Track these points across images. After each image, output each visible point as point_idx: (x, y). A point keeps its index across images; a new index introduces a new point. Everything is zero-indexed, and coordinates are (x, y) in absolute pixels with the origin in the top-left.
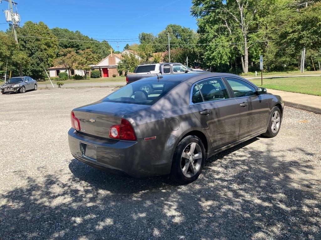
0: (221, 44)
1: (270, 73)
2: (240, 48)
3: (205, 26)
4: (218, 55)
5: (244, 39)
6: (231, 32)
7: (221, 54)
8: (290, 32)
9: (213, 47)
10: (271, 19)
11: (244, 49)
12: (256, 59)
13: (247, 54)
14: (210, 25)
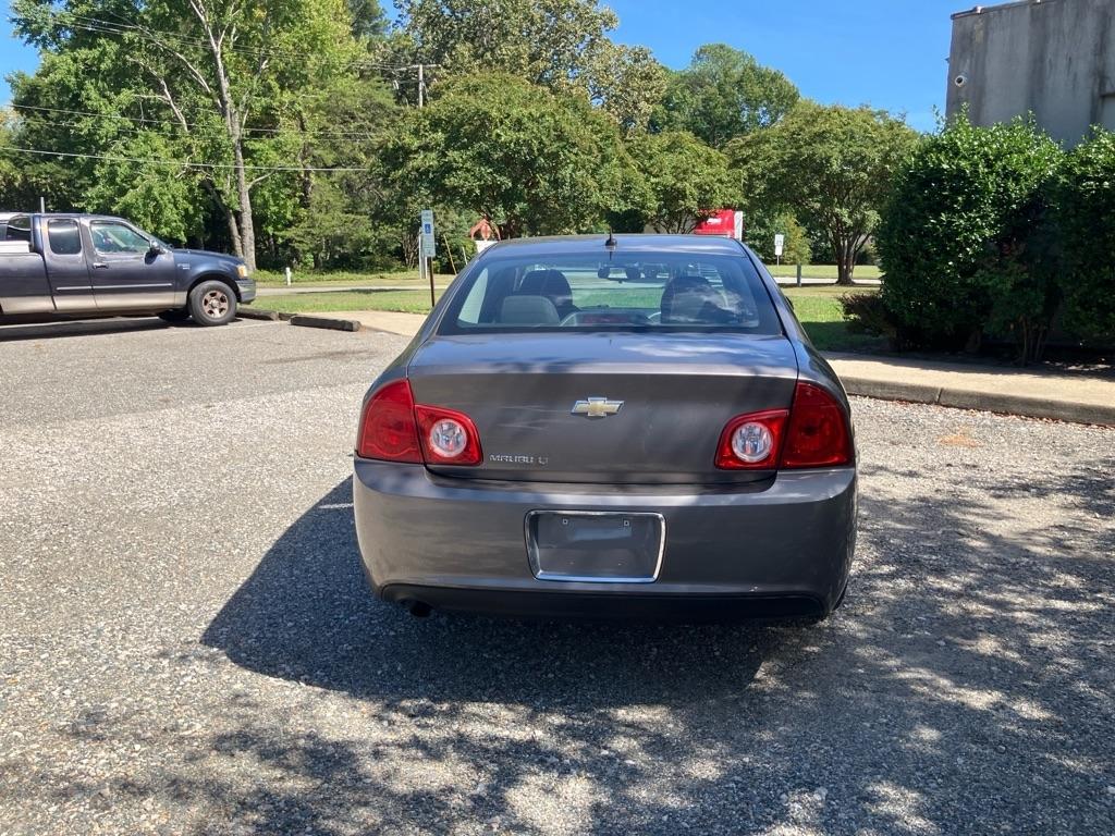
0: (152, 163)
1: (329, 276)
2: (225, 185)
3: (81, 86)
4: (145, 205)
5: (235, 154)
6: (184, 122)
7: (155, 200)
8: (413, 148)
9: (122, 170)
10: (317, 100)
11: (237, 190)
12: (279, 226)
13: (249, 209)
14: (100, 83)
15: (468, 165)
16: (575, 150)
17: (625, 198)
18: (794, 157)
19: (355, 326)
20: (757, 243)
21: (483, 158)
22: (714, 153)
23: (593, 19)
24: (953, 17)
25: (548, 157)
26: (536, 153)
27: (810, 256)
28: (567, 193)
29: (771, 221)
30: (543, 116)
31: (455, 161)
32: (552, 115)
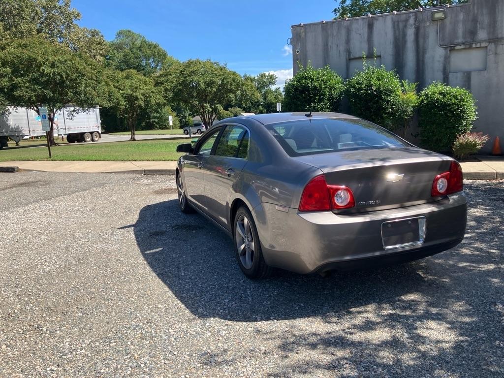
15: (27, 84)
16: (85, 78)
17: (109, 101)
18: (184, 81)
19: (16, 170)
20: (156, 120)
21: (35, 81)
22: (147, 79)
23: (69, 15)
24: (292, 26)
25: (71, 80)
26: (65, 79)
27: (179, 125)
28: (83, 98)
29: (161, 110)
30: (66, 61)
31: (19, 83)
32: (70, 60)
